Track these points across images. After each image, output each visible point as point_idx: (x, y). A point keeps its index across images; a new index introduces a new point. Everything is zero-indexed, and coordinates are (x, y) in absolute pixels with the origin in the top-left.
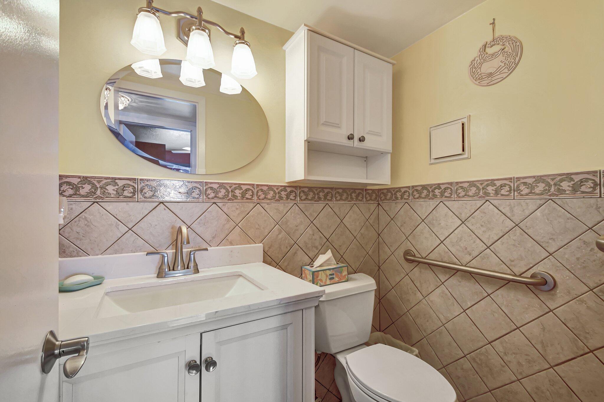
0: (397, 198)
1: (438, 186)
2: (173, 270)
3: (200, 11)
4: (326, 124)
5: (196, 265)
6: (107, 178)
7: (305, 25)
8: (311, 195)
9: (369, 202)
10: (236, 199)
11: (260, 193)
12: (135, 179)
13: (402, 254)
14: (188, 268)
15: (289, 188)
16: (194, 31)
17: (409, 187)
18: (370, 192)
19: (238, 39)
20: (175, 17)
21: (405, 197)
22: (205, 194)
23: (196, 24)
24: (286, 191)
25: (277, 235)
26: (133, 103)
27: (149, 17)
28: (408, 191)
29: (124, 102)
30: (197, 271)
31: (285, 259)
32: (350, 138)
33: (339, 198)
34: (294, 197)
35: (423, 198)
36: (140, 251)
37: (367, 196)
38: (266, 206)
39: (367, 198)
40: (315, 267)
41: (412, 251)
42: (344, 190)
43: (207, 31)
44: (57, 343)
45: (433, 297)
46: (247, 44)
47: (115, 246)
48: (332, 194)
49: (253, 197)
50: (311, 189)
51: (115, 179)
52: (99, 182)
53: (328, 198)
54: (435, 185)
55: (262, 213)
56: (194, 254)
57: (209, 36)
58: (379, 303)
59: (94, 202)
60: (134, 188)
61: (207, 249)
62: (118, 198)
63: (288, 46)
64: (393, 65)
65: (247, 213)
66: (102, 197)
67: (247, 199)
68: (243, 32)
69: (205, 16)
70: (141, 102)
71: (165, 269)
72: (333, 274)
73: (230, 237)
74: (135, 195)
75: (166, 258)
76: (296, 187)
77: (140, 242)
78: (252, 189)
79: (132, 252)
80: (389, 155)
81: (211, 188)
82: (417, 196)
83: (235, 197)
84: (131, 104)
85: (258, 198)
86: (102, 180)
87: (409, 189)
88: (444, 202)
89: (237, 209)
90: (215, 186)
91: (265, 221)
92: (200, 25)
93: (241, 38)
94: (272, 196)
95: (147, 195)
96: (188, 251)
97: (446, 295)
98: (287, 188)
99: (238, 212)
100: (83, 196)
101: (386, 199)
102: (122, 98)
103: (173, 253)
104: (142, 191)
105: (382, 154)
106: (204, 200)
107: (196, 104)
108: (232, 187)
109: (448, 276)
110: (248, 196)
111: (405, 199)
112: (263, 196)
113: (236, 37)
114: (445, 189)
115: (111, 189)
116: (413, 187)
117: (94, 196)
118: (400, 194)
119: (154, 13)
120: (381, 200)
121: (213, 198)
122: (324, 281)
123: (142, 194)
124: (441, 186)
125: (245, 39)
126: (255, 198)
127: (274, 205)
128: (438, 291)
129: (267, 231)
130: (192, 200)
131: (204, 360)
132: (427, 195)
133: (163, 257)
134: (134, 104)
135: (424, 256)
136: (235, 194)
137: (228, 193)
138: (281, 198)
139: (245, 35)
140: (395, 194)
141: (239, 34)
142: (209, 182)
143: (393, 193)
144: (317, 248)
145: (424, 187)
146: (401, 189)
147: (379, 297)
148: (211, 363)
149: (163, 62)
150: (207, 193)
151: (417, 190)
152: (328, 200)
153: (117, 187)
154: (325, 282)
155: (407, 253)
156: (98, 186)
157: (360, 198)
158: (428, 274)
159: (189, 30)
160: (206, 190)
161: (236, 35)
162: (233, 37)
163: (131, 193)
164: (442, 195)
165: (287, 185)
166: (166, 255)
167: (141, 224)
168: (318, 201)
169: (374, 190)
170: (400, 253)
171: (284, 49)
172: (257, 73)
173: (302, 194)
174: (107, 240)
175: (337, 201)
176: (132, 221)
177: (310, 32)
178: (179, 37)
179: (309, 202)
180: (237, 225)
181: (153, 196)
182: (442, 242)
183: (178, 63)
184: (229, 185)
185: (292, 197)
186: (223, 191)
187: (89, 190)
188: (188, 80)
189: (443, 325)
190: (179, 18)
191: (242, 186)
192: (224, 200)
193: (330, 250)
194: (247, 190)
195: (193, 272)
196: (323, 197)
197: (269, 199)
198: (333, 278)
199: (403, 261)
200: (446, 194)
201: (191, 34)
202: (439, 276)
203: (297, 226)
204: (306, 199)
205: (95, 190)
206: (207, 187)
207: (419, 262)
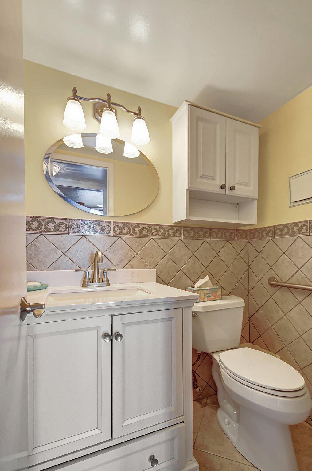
0: (263, 236)
1: (297, 224)
2: (93, 282)
3: (109, 96)
4: (203, 177)
5: (108, 281)
6: (48, 218)
7: (186, 101)
8: (192, 233)
9: (240, 240)
10: (136, 235)
11: (153, 231)
12: (66, 219)
13: (267, 281)
14: (102, 282)
15: (175, 227)
16: (105, 111)
17: (273, 226)
18: (241, 232)
19: (136, 115)
20: (92, 102)
21: (270, 235)
22: (114, 231)
23: (106, 106)
24: (173, 229)
25: (167, 263)
26: (62, 170)
27: (75, 103)
28: (272, 230)
29: (56, 170)
30: (108, 284)
31: (172, 281)
32: (223, 187)
33: (215, 236)
34: (179, 234)
35: (284, 235)
36: (71, 269)
37: (239, 235)
38: (158, 241)
39: (238, 236)
40: (196, 287)
41: (275, 278)
42: (219, 230)
43: (114, 111)
44: (27, 304)
45: (292, 314)
46: (143, 119)
47: (54, 265)
48: (209, 233)
49: (148, 234)
50: (192, 228)
51: (54, 219)
52: (43, 220)
53: (206, 235)
54: (294, 223)
55: (155, 246)
56: (106, 272)
57: (116, 114)
58: (249, 320)
59: (41, 234)
60: (66, 225)
61: (115, 270)
62: (56, 232)
63: (174, 119)
64: (259, 129)
65: (144, 245)
66: (45, 231)
67: (144, 235)
68: (140, 110)
69: (113, 100)
70: (67, 169)
71: (87, 282)
72: (210, 293)
73: (132, 263)
74: (66, 230)
75: (88, 274)
76: (180, 227)
77: (70, 263)
78: (147, 227)
79: (65, 269)
80: (256, 202)
81: (118, 226)
82: (279, 233)
83: (135, 233)
84: (60, 172)
85: (152, 234)
86: (45, 220)
87: (273, 228)
88: (301, 237)
89: (136, 242)
90: (121, 225)
91: (157, 251)
92: (109, 107)
93: (138, 114)
94: (162, 233)
95: (74, 230)
96: (102, 271)
97: (303, 312)
98: (174, 227)
99: (137, 244)
100: (34, 230)
101: (254, 237)
102: (55, 167)
103: (92, 271)
104: (71, 227)
105: (250, 200)
106: (113, 235)
107: (107, 169)
108: (133, 226)
109: (304, 297)
110: (144, 233)
111: (269, 236)
112: (155, 233)
113: (135, 114)
114: (302, 226)
115: (51, 225)
116: (276, 226)
117: (41, 230)
118: (266, 232)
119: (78, 101)
120: (251, 239)
121: (119, 234)
122: (202, 297)
123: (71, 229)
124: (298, 224)
125: (141, 115)
126: (150, 234)
127: (164, 240)
128: (297, 309)
129: (158, 259)
130: (105, 234)
131: (114, 334)
132: (287, 232)
133: (86, 273)
134: (63, 172)
135: (285, 281)
136: (135, 231)
137: (130, 230)
138: (169, 235)
139: (141, 112)
140: (261, 233)
141: (137, 112)
142: (116, 222)
143: (260, 232)
144: (197, 274)
145: (285, 226)
146: (266, 229)
147: (249, 316)
148: (118, 335)
149: (84, 136)
150: (115, 229)
151: (279, 229)
152: (206, 237)
153: (55, 224)
154: (204, 299)
155: (271, 279)
156: (43, 223)
157: (232, 237)
158: (288, 296)
159: (102, 111)
160: (114, 228)
161: (135, 113)
162: (132, 114)
163: (64, 228)
164: (299, 231)
165: (174, 225)
166: (87, 272)
167: (71, 250)
168: (198, 238)
169: (244, 230)
170: (265, 280)
171: (171, 121)
172: (150, 140)
173: (185, 232)
174: (49, 261)
175: (213, 238)
176: (65, 248)
177: (190, 106)
178: (94, 116)
179: (191, 238)
180: (137, 254)
181: (78, 231)
182: (299, 269)
183: (94, 135)
184: (130, 224)
185: (177, 234)
186: (126, 229)
187: (37, 226)
188: (101, 148)
189: (301, 336)
190: (95, 103)
191: (140, 225)
192: (127, 235)
193: (207, 276)
194: (144, 228)
195: (106, 284)
196: (202, 235)
197: (160, 236)
198: (210, 296)
199: (268, 286)
200: (303, 231)
201: (103, 113)
202: (296, 297)
203: (181, 257)
204: (189, 236)
205: (41, 226)
206: (115, 225)
207: (282, 286)
